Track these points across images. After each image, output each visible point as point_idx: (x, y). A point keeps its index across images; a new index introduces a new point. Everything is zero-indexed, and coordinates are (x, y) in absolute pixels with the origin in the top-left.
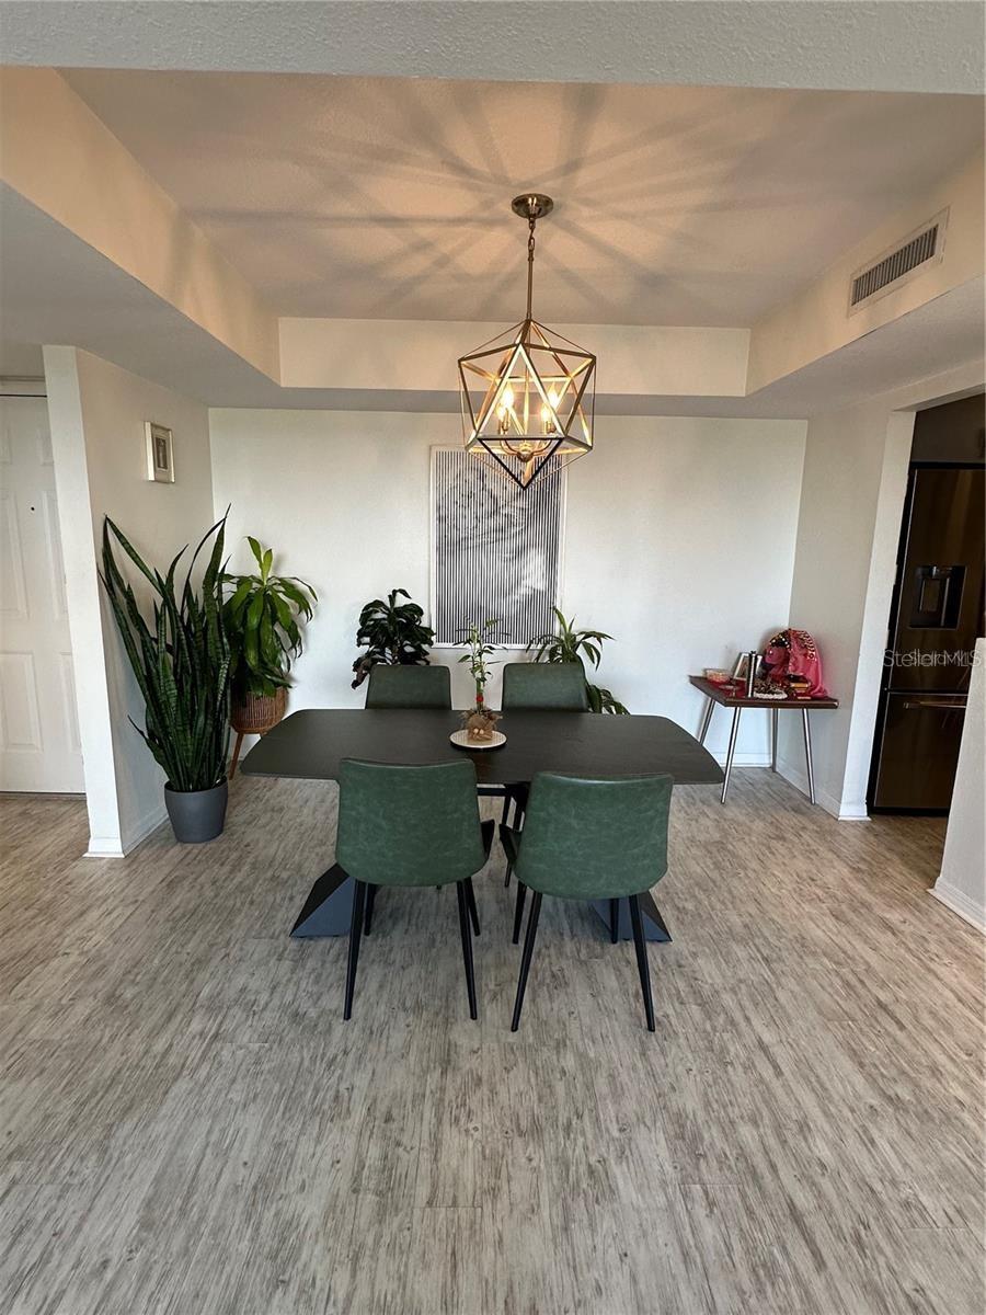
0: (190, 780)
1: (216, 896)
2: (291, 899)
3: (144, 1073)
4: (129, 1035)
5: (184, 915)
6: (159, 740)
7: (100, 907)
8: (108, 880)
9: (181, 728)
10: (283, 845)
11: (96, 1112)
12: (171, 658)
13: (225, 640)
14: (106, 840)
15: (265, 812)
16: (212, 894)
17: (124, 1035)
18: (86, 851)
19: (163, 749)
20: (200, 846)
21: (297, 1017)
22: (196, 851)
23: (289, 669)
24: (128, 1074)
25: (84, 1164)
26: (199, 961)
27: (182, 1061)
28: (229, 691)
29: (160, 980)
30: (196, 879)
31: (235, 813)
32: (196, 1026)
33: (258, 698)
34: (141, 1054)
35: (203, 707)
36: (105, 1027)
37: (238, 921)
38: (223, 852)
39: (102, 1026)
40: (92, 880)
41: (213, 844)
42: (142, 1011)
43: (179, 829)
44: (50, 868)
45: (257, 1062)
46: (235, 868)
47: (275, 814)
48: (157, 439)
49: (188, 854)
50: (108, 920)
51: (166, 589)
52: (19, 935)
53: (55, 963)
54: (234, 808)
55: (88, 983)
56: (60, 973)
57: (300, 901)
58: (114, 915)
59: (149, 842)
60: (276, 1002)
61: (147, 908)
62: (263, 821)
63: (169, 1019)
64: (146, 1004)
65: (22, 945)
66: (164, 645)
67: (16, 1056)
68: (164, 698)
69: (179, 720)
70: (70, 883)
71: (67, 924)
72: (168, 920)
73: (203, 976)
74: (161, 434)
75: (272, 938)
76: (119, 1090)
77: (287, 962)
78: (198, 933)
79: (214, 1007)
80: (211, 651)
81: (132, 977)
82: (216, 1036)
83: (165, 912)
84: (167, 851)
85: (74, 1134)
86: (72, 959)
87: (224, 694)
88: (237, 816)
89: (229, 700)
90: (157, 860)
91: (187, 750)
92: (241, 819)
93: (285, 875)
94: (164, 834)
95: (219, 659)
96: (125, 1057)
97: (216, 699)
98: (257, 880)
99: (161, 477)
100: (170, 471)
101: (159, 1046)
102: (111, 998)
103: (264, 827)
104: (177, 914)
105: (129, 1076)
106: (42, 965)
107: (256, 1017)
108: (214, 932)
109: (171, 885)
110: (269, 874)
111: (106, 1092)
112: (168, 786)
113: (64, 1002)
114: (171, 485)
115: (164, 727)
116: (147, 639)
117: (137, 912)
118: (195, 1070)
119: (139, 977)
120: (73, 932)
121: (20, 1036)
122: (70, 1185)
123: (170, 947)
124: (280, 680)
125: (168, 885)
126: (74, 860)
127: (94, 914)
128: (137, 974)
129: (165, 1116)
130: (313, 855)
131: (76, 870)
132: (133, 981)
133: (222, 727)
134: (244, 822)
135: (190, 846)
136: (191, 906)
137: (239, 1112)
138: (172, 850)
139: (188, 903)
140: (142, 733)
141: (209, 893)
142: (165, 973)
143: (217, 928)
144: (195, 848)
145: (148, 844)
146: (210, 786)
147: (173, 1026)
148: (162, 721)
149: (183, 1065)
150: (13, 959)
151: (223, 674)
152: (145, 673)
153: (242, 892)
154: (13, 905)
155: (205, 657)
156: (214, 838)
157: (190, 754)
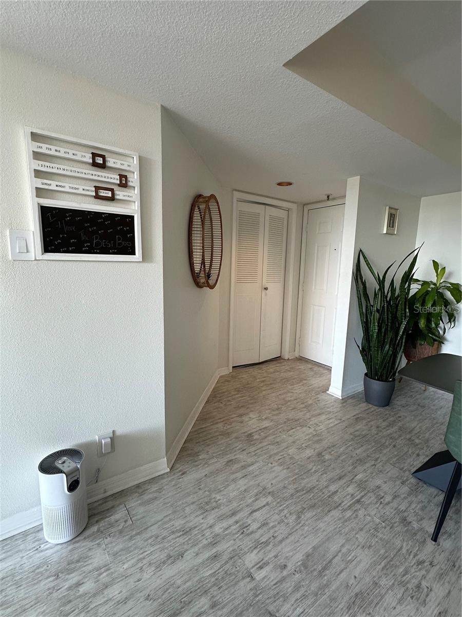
0: (376, 374)
1: (377, 434)
2: (418, 455)
3: (323, 495)
4: (322, 475)
5: (359, 436)
6: (365, 352)
7: (326, 415)
8: (333, 406)
9: (376, 349)
10: (419, 425)
11: (301, 498)
12: (378, 315)
13: (407, 310)
14: (336, 389)
15: (414, 404)
16: (375, 432)
17: (320, 473)
18: (328, 390)
19: (367, 356)
20: (376, 407)
21: (404, 521)
22: (372, 409)
23: (444, 333)
24: (317, 491)
25: (291, 516)
26: (360, 460)
27: (340, 502)
28: (405, 336)
29: (341, 458)
30: (369, 422)
31: (397, 399)
32: (350, 490)
33: (421, 345)
34: (324, 487)
35: (389, 340)
36: (315, 465)
37: (385, 452)
38: (386, 415)
39: (313, 464)
40: (326, 403)
41: (381, 409)
42: (330, 468)
43: (367, 396)
44: (314, 392)
45: (376, 529)
46: (391, 425)
47: (420, 407)
48: (391, 214)
49: (369, 409)
50: (328, 422)
51: (381, 283)
52: (296, 412)
53: (304, 429)
54: (398, 396)
55: (314, 443)
56: (305, 434)
57: (424, 459)
58: (331, 421)
59: (353, 397)
60: (395, 504)
61: (345, 424)
62: (412, 408)
63: (340, 478)
64: (332, 466)
65: (296, 416)
66: (375, 308)
67: (282, 457)
68: (371, 333)
69: (377, 344)
70: (318, 401)
71: (313, 416)
72: (351, 434)
73: (360, 468)
74: (393, 212)
75: (401, 469)
76: (311, 496)
77: (407, 487)
78: (364, 447)
79: (361, 485)
80: (399, 314)
81: (330, 451)
82: (358, 501)
83: (352, 430)
84: (360, 404)
85: (290, 501)
86: (311, 430)
87: (402, 337)
88: (398, 401)
89: (404, 341)
90: (354, 406)
91: (378, 360)
92: (399, 403)
93: (417, 441)
94: (361, 396)
95: (402, 319)
96: (317, 483)
97: (396, 339)
98: (400, 436)
99: (389, 232)
100: (395, 229)
101: (333, 488)
102: (320, 454)
103: (412, 411)
104: (357, 433)
105: (317, 493)
106: (301, 427)
107: (381, 506)
108: (371, 450)
109: (358, 419)
110: (408, 436)
111: (307, 493)
112: (366, 374)
113: (303, 445)
114: (394, 236)
115: (369, 347)
116: (369, 305)
117: (340, 424)
118: (344, 510)
119: (333, 452)
120: (314, 420)
121: (285, 450)
122: (283, 521)
123: (349, 446)
124: (437, 338)
125: (356, 419)
126: (323, 392)
127: (323, 417)
128: (332, 451)
129: (326, 522)
130: (438, 438)
131: (323, 396)
132: (330, 452)
133: (398, 353)
134: (401, 405)
135: (370, 406)
136: (364, 433)
137: (359, 548)
138: (362, 404)
139: (363, 431)
140: (359, 347)
141: (374, 431)
142: (343, 457)
143: (373, 449)
144: (373, 408)
145: (352, 398)
146: (386, 381)
147: (341, 482)
148: (369, 343)
149: (340, 504)
150: (292, 420)
151: (403, 327)
152: (365, 320)
153: (391, 438)
154: (298, 400)
155: (394, 317)
156: (384, 406)
157: (379, 362)
